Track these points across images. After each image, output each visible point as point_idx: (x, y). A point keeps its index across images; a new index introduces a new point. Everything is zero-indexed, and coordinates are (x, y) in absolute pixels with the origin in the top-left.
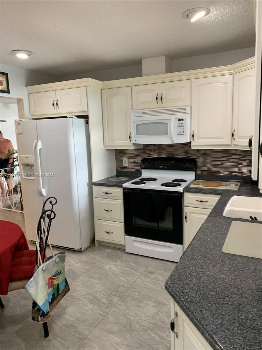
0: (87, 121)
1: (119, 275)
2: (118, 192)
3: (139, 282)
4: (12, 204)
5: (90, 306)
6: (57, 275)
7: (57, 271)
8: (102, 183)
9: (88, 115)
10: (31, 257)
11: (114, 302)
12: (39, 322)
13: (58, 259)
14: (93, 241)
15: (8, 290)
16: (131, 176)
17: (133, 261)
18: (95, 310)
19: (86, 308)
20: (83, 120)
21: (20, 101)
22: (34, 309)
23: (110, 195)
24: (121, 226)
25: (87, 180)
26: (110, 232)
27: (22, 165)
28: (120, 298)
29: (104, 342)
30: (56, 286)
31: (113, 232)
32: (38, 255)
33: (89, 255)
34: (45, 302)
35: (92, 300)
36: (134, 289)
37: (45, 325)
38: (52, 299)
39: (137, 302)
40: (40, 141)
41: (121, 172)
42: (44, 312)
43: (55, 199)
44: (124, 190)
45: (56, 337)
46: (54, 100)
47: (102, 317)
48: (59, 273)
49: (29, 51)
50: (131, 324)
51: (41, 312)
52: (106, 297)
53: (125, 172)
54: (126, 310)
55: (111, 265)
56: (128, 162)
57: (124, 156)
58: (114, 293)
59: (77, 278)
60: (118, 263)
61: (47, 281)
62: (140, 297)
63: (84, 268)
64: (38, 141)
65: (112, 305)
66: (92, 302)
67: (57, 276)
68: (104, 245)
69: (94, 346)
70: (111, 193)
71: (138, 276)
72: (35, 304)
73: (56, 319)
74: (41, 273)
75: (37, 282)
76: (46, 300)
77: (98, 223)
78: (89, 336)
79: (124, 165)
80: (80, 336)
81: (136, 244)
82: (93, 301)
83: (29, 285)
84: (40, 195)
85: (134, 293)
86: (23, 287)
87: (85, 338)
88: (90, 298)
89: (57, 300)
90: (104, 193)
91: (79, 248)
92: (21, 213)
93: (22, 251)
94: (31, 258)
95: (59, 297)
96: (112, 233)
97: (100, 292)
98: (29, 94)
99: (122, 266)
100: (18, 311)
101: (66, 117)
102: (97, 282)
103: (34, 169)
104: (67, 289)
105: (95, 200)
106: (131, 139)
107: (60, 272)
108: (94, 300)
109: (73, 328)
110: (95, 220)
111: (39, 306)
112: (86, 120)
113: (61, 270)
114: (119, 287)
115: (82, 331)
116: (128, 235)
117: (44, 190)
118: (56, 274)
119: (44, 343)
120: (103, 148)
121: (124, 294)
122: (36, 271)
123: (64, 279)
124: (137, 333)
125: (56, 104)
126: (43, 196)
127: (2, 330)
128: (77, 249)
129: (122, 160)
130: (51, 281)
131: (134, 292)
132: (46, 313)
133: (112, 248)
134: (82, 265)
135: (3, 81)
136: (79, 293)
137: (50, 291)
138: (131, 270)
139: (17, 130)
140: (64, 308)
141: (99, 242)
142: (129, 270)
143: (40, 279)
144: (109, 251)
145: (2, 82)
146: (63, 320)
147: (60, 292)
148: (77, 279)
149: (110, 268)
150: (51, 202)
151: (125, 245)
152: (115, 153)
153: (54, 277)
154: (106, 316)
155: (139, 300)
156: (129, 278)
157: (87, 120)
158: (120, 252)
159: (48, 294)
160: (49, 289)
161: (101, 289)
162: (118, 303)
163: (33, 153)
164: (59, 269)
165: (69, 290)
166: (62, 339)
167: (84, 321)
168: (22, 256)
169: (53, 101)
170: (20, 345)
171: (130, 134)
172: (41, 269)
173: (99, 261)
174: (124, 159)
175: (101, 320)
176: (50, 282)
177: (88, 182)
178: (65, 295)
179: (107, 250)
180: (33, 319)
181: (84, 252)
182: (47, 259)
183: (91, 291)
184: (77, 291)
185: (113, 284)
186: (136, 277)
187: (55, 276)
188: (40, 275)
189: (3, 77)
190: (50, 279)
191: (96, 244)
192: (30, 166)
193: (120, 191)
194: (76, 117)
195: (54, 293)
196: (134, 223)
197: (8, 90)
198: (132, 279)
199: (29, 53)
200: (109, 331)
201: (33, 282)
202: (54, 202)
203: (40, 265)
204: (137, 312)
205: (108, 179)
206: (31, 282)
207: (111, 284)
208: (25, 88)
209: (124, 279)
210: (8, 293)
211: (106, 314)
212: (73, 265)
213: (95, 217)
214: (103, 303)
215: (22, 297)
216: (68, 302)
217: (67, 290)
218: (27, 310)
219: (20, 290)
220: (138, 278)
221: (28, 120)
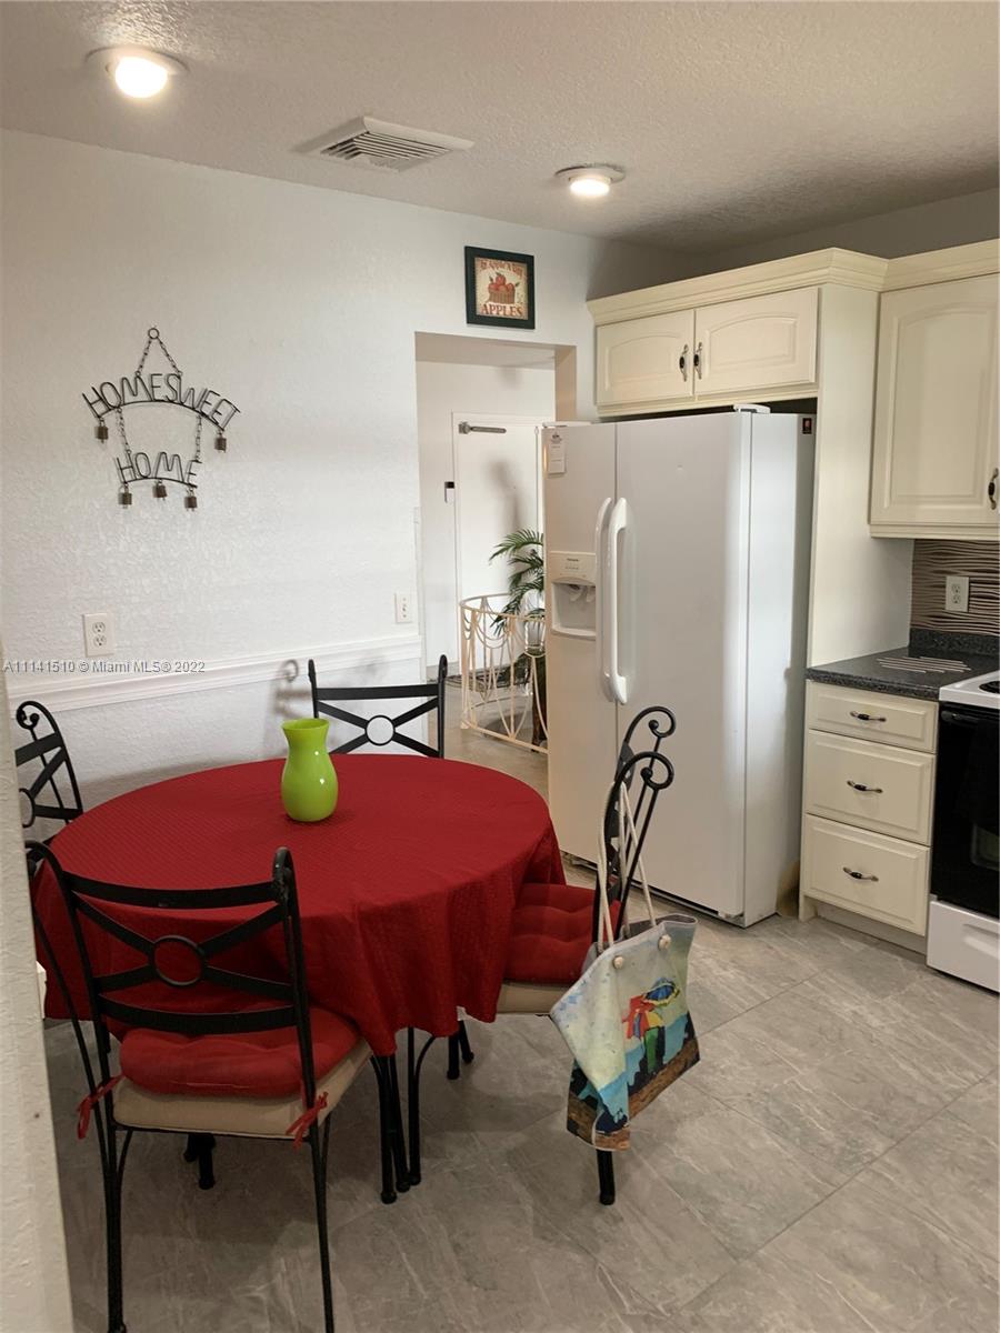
0: (807, 423)
1: (891, 1049)
2: (916, 721)
3: (979, 1101)
4: (508, 719)
5: (769, 1142)
6: (660, 996)
7: (663, 980)
8: (849, 676)
9: (814, 401)
10: (574, 910)
11: (869, 1150)
12: (590, 1142)
13: (667, 938)
14: (790, 896)
15: (499, 1008)
16: (975, 654)
17: (956, 1009)
18: (789, 1160)
19: (753, 1145)
20: (792, 420)
21: (563, 356)
22: (578, 1094)
23: (878, 726)
24: (915, 857)
25: (784, 658)
26: (865, 875)
27: (555, 584)
28: (894, 1143)
29: (822, 1291)
30: (655, 1033)
31: (878, 876)
32: (601, 908)
33: (770, 948)
34: (616, 1081)
35: (778, 1118)
36: (960, 1125)
37: (605, 1161)
38: (637, 1076)
39: (972, 1178)
40: (623, 502)
41: (933, 634)
42: (612, 1114)
43: (670, 716)
44: (944, 712)
45: (637, 1212)
46: (686, 347)
47: (817, 1198)
48: (669, 990)
49: (614, 167)
50: (936, 1256)
51: (601, 1112)
52: (834, 1122)
53: (952, 638)
54: (920, 1196)
55: (861, 1003)
56: (969, 596)
57: (950, 569)
58: (867, 1115)
59: (725, 1022)
60: (892, 1002)
61: (627, 1006)
62: (983, 1162)
63: (753, 993)
64: (616, 502)
65: (858, 1159)
66: (779, 1130)
67: (662, 999)
68: (833, 921)
69: (780, 1292)
70: (883, 720)
71: (977, 1073)
72: (580, 1079)
73: (640, 1151)
74: (608, 975)
75: (594, 1005)
76: (620, 1073)
77: (816, 829)
78: (761, 1251)
79: (950, 606)
80: (728, 1239)
81: (976, 942)
82: (782, 1123)
83: (563, 1008)
84: (607, 696)
85: (959, 1139)
86: (544, 1011)
87: (745, 1251)
88: (771, 1109)
89: (655, 1083)
90: (853, 715)
91: (734, 912)
92: (533, 750)
93: (543, 885)
94: (574, 914)
95: (662, 1077)
96: (875, 879)
97: (808, 1095)
98: (596, 327)
99: (906, 1017)
100: (517, 1089)
101: (730, 409)
102: (802, 1055)
103: (594, 600)
104: (690, 1054)
105: (812, 738)
106: (994, 498)
107: (672, 988)
108: (784, 1120)
109: (702, 1203)
110: (806, 818)
111: (593, 1089)
112: (805, 420)
113: (673, 980)
114: (892, 1099)
115: (733, 1221)
116: (943, 898)
117: (623, 679)
118: (658, 989)
119: (598, 1221)
120: (866, 531)
121: (912, 1131)
122: (591, 963)
123: (682, 1017)
124: (964, 1305)
125: (692, 361)
126: (617, 700)
127: (465, 1135)
128: (728, 916)
129: (944, 587)
130: (637, 1010)
131: (959, 1136)
132: (616, 1121)
133: (868, 938)
134: (743, 979)
135: (517, 285)
136: (730, 1078)
137: (635, 1047)
138: (949, 1045)
139: (549, 458)
140: (674, 1122)
141: (816, 905)
142: (939, 1039)
143: (605, 997)
144: (856, 947)
145: (514, 290)
146: (664, 1161)
147: (666, 1059)
148: (724, 1026)
149: (855, 1013)
150: (653, 725)
151: (926, 938)
152: (914, 554)
153: (650, 1001)
154: (830, 1195)
155: (978, 1173)
156: (939, 1074)
157: (810, 420)
158: (900, 959)
159: (629, 1056)
160: (629, 1037)
161: (815, 1088)
162: (887, 1159)
163: (597, 542)
164: (667, 976)
165: (697, 1059)
166: (661, 1227)
167: (742, 1187)
168: (544, 902)
169: (683, 350)
170: (518, 1202)
171: (995, 476)
172: (609, 960)
173: (810, 979)
174: (950, 581)
175: (812, 1205)
176: (636, 1016)
177: (788, 665)
178: (681, 1073)
179: (844, 942)
180: (572, 1126)
181: (750, 931)
182: (629, 928)
183: (776, 1085)
184: (723, 1072)
185: (864, 1080)
186: (971, 1075)
187: (652, 995)
188: (605, 981)
189: (518, 272)
190: (635, 1002)
191: (801, 910)
192: (581, 591)
193: (925, 715)
194: (768, 409)
195: (645, 1056)
196: (978, 853)
197: (529, 316)
198: (951, 1080)
199: (616, 172)
200: (844, 1256)
201: (579, 999)
202: (664, 727)
203: (606, 947)
204: (967, 1218)
205: (872, 659)
206: (570, 997)
207: (858, 1079)
208: (585, 305)
209: (915, 1074)
210: (498, 1016)
211: (832, 1189)
212: (710, 970)
213: (807, 805)
214: (821, 1141)
215: (529, 1044)
216: (687, 1103)
217: (690, 1059)
218: (544, 1091)
219: (534, 1016)
220: (977, 1083)
221: (588, 424)
